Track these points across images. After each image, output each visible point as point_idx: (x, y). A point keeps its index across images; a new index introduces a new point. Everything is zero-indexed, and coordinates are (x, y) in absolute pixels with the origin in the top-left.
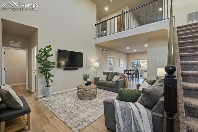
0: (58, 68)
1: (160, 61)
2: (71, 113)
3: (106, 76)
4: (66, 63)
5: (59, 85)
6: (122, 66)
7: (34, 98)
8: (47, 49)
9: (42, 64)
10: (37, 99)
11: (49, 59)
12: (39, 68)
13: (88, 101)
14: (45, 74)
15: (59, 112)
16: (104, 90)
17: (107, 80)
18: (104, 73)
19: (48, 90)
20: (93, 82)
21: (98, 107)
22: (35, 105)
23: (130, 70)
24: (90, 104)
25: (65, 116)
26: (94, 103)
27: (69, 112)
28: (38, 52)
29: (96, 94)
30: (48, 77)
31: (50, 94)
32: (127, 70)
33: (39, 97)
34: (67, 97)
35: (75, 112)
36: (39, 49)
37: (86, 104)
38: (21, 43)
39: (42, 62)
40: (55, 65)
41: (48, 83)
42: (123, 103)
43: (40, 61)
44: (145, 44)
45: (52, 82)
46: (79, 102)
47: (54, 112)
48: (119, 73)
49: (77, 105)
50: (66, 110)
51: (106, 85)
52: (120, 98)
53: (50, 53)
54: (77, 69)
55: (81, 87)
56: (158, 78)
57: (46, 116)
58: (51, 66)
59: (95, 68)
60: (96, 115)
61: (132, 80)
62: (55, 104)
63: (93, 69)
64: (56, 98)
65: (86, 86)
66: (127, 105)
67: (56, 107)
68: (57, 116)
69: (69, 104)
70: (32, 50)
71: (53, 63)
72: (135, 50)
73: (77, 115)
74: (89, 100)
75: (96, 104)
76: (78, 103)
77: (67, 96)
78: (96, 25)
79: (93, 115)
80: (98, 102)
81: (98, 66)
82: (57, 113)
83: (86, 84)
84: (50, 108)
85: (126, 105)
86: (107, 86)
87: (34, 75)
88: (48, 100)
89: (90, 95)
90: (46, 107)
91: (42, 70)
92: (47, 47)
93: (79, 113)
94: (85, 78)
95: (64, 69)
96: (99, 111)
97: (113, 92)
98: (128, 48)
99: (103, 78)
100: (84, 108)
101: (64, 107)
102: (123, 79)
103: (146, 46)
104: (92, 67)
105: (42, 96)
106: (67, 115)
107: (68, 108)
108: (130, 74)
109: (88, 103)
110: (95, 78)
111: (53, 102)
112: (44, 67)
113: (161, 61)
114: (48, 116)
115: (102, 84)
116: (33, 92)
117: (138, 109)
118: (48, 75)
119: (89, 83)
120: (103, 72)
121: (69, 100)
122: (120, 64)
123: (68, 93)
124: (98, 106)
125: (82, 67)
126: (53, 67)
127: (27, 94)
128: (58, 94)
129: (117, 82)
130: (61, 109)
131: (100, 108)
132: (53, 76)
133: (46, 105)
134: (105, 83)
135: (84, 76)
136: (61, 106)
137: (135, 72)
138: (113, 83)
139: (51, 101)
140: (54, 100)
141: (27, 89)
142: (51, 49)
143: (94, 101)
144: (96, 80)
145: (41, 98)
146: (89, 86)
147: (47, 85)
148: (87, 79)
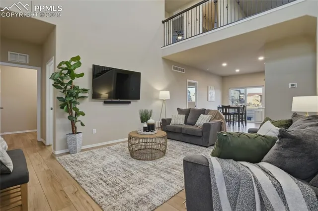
0: (94, 100)
1: (293, 85)
2: (115, 184)
3: (183, 116)
4: (109, 93)
5: (95, 131)
6: (214, 99)
7: (49, 155)
8: (73, 63)
9: (62, 91)
10: (53, 156)
11: (77, 82)
12: (58, 98)
13: (150, 163)
14: (69, 111)
15: (91, 183)
16: (180, 142)
17: (186, 123)
18: (180, 111)
19: (75, 140)
20: (159, 128)
21: (169, 173)
22: (47, 168)
23: (229, 107)
24: (153, 167)
25: (102, 191)
26: (161, 167)
27: (111, 182)
28: (57, 69)
29: (166, 148)
30: (74, 116)
31: (77, 148)
32: (223, 107)
33: (57, 153)
34: (109, 153)
35: (123, 182)
36: (57, 64)
37: (145, 167)
38: (28, 55)
39: (63, 87)
40: (89, 95)
41: (74, 127)
42: (230, 164)
43: (59, 85)
44: (259, 56)
45: (82, 125)
46: (131, 164)
47: (80, 182)
48: (209, 111)
49: (127, 169)
50: (105, 179)
51: (184, 132)
52: (222, 155)
53: (77, 71)
54: (130, 102)
55: (136, 135)
56: (295, 115)
57: (65, 189)
58: (80, 95)
59: (163, 101)
60: (167, 191)
61: (233, 125)
62: (85, 167)
63: (159, 103)
64: (89, 155)
65: (145, 133)
66: (241, 169)
67: (86, 173)
68: (86, 189)
69: (112, 167)
70: (47, 67)
71: (85, 91)
72: (238, 68)
73: (127, 189)
74: (151, 160)
75: (165, 167)
76: (129, 165)
77: (110, 151)
78: (163, 22)
79: (160, 191)
80: (170, 164)
81: (169, 98)
82: (86, 185)
83: (145, 129)
84: (74, 175)
85: (238, 168)
86: (186, 135)
87: (50, 114)
88: (73, 158)
89: (154, 151)
90: (68, 172)
91: (63, 103)
92: (73, 59)
93: (131, 186)
94: (145, 117)
95: (105, 102)
96: (172, 182)
97: (198, 147)
98: (224, 65)
99: (178, 120)
100: (141, 175)
101: (103, 173)
102: (217, 121)
103: (261, 58)
104: (157, 99)
105: (64, 151)
106: (107, 189)
107: (109, 175)
108: (229, 114)
109: (148, 166)
110: (163, 120)
111: (82, 162)
112: (66, 97)
113: (296, 86)
114: (69, 189)
115: (177, 131)
116: (47, 144)
117: (272, 178)
118: (74, 112)
119: (151, 128)
120: (178, 109)
121: (113, 159)
122: (209, 95)
123: (111, 147)
124: (169, 171)
125: (139, 99)
126: (83, 97)
127: (38, 148)
128: (93, 148)
129: (207, 126)
130: (95, 176)
131: (173, 177)
132: (83, 114)
133: (68, 168)
134: (181, 129)
135: (141, 114)
136: (97, 170)
137: (238, 111)
138: (197, 128)
139: (79, 161)
140: (84, 160)
141: (39, 139)
142: (79, 64)
143: (161, 161)
144: (165, 123)
145: (61, 155)
146: (150, 133)
147: (73, 131)
148: (148, 119)
